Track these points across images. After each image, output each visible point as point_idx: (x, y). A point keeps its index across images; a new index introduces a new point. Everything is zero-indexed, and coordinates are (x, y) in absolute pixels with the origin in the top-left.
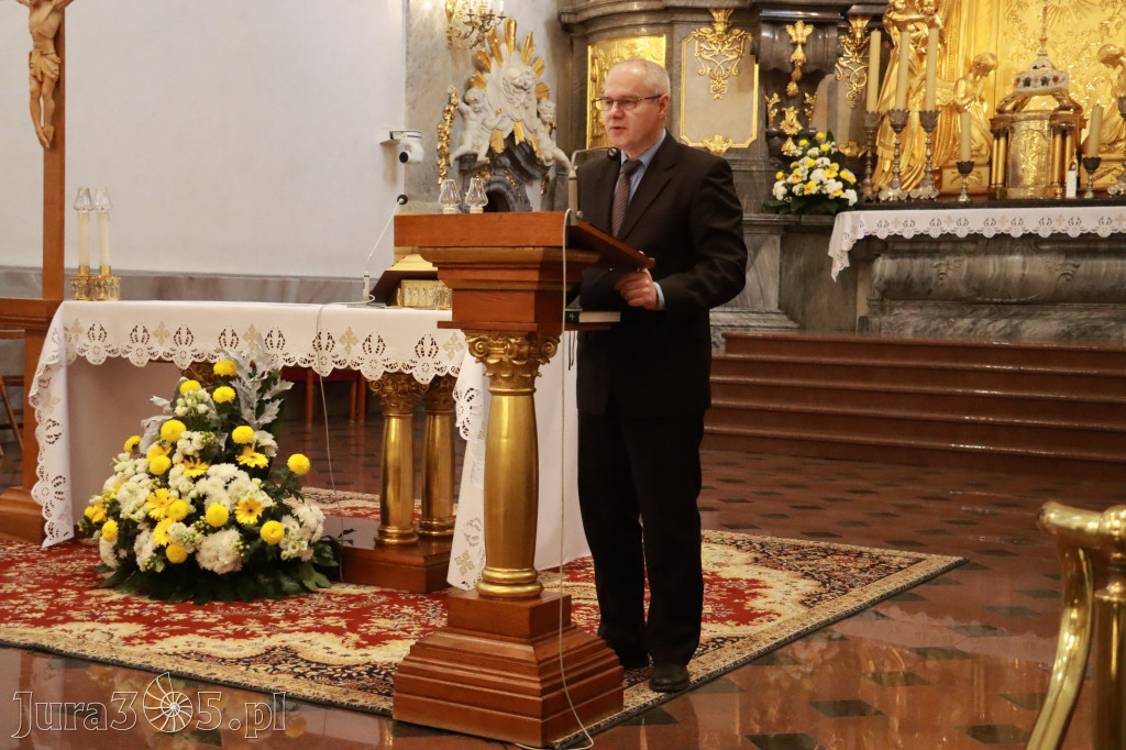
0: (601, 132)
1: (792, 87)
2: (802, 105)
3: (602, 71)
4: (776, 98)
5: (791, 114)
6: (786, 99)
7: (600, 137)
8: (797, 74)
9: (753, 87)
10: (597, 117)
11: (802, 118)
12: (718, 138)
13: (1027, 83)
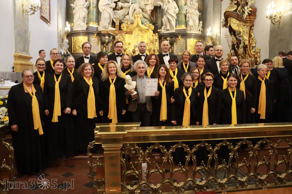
0: (76, 50)
1: (105, 45)
2: (106, 47)
3: (76, 41)
4: (103, 46)
5: (104, 49)
6: (104, 46)
7: (75, 51)
8: (106, 43)
9: (99, 44)
10: (75, 48)
11: (106, 49)
12: (95, 51)
13: (137, 46)
